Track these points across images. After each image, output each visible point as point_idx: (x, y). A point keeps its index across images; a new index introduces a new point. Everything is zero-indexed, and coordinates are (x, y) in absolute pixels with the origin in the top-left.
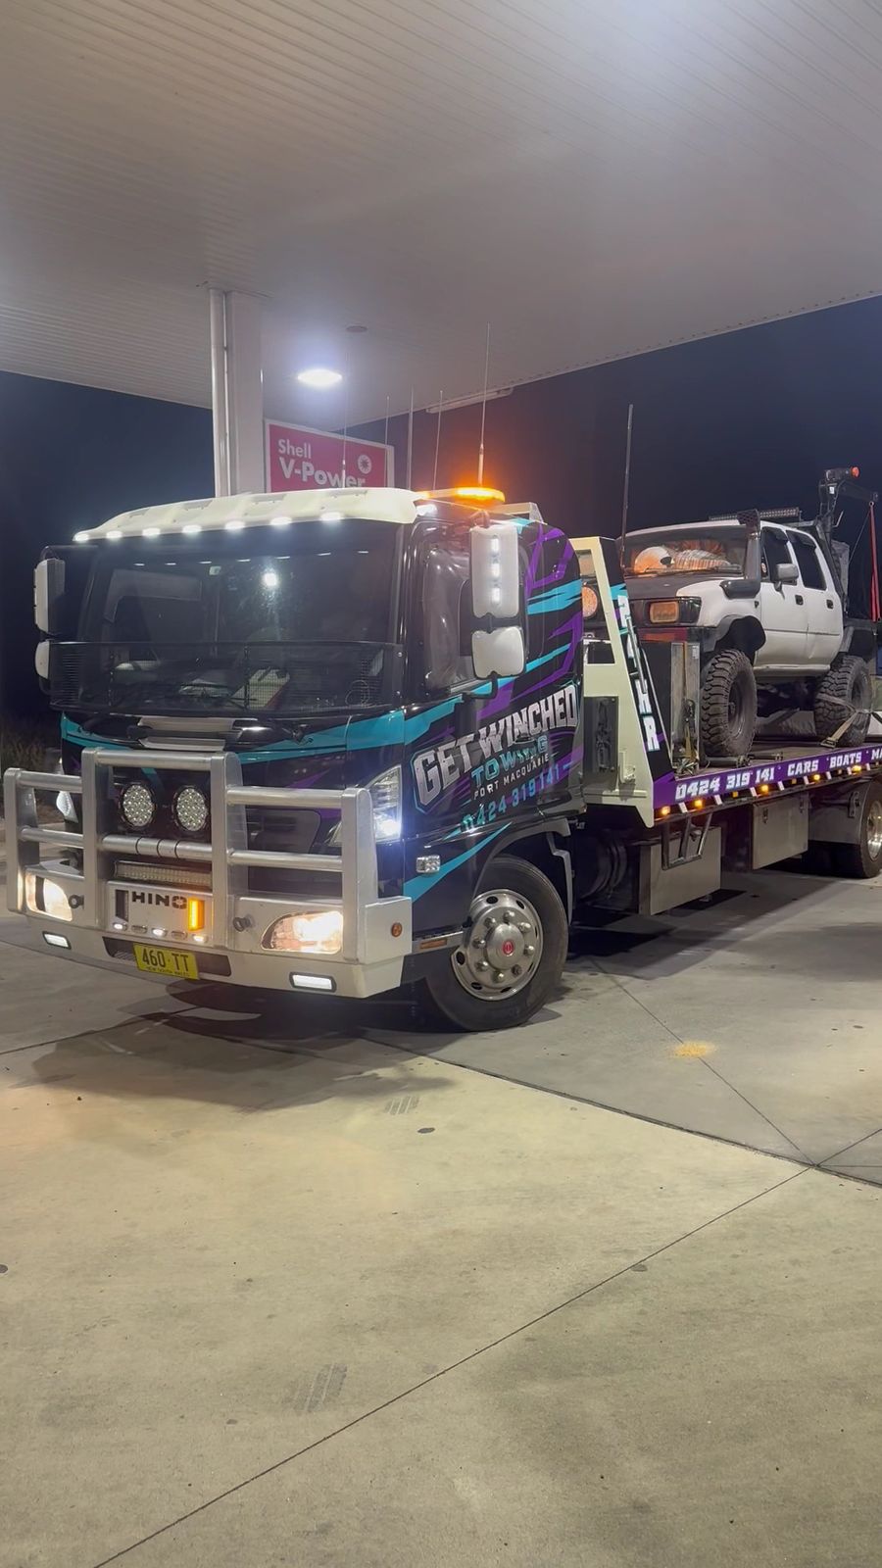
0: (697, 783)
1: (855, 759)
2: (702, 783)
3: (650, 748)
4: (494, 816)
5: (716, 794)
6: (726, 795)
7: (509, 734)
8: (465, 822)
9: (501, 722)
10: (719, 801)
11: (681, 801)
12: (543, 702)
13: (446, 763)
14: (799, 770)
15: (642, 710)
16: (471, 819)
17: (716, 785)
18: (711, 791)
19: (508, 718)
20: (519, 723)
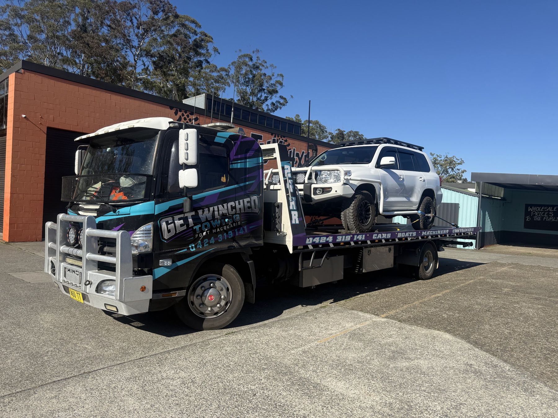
0: (319, 238)
1: (412, 235)
2: (321, 238)
3: (293, 222)
4: (208, 245)
5: (330, 243)
6: (336, 244)
7: (216, 213)
8: (190, 247)
9: (211, 209)
10: (332, 245)
11: (309, 244)
12: (237, 202)
13: (178, 223)
14: (380, 236)
15: (291, 208)
16: (193, 245)
17: (330, 239)
18: (327, 242)
19: (216, 208)
20: (223, 209)
